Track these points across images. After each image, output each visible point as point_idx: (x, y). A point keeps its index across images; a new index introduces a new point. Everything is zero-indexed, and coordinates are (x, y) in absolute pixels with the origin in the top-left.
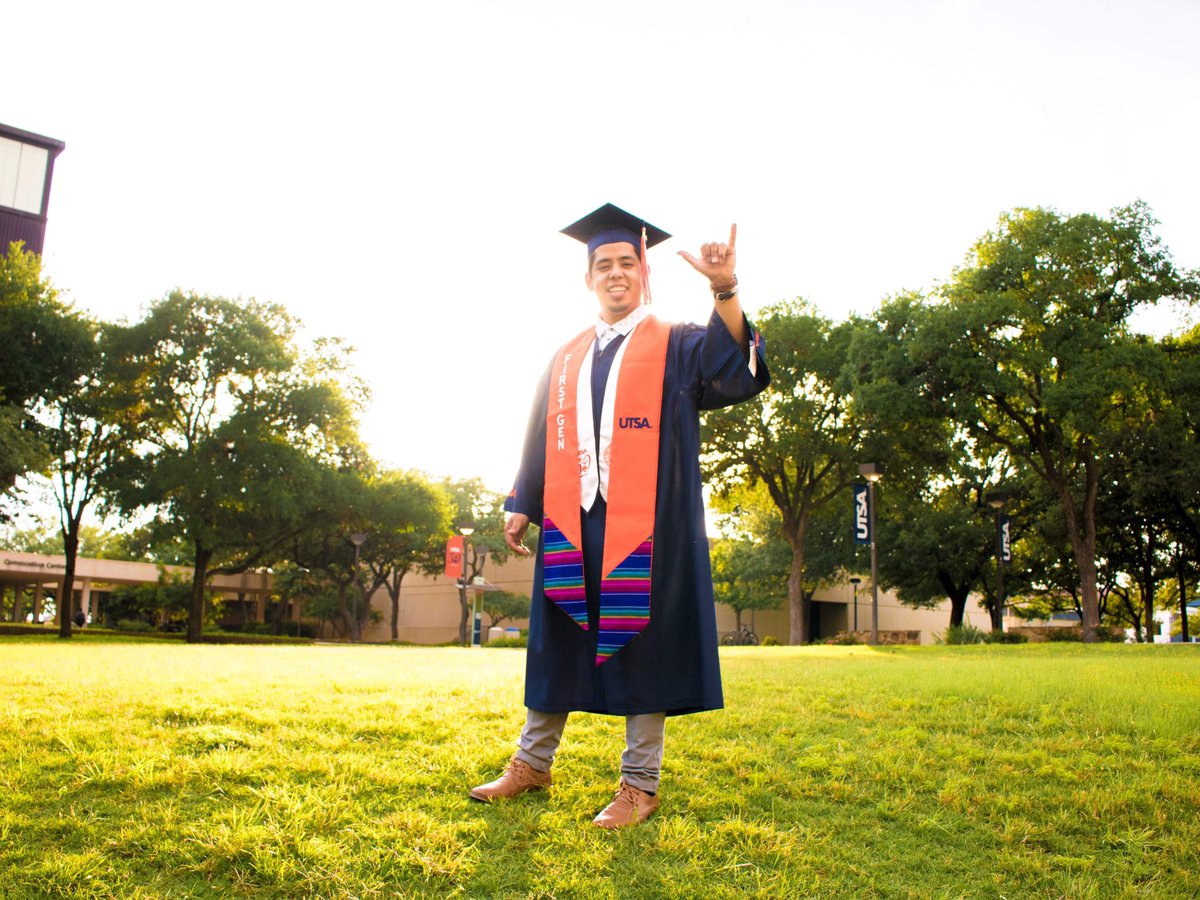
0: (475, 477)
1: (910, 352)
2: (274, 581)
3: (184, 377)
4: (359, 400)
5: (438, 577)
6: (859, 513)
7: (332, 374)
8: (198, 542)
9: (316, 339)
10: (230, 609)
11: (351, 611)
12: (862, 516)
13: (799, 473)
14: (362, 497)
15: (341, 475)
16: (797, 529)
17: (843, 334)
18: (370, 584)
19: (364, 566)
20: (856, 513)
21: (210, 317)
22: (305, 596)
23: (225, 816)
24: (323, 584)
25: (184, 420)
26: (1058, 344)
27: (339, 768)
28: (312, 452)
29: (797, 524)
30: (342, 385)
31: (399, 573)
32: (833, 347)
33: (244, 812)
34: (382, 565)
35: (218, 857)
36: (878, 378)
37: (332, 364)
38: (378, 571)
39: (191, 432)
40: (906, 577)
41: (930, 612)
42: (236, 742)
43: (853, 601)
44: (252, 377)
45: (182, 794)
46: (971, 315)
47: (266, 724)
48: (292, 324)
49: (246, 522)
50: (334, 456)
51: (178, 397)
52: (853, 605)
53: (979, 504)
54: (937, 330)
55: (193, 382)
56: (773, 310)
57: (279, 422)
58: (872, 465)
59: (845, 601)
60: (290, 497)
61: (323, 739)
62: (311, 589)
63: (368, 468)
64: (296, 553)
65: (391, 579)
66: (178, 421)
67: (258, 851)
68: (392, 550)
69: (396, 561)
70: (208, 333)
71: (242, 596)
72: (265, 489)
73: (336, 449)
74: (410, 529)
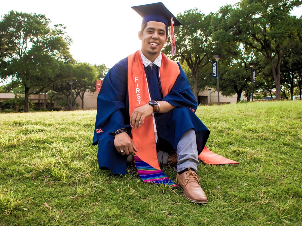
0: (103, 64)
1: (229, 22)
2: (48, 96)
3: (17, 38)
4: (69, 42)
5: (94, 93)
6: (214, 69)
7: (60, 35)
8: (25, 85)
9: (55, 25)
10: (36, 105)
11: (70, 103)
12: (215, 70)
13: (196, 59)
14: (72, 70)
15: (65, 64)
16: (196, 74)
17: (209, 18)
18: (75, 96)
19: (73, 91)
20: (213, 69)
21: (23, 20)
22: (57, 100)
23: (38, 155)
24: (62, 96)
25: (18, 50)
26: (272, 19)
27: (80, 136)
28: (56, 58)
29: (196, 73)
30: (63, 38)
31: (83, 92)
32: (206, 22)
33: (45, 153)
34: (78, 90)
35: (36, 171)
36: (219, 30)
37: (60, 32)
38: (77, 92)
39: (20, 54)
40: (224, 88)
41: (230, 98)
42: (40, 130)
43: (209, 95)
44: (37, 37)
45: (20, 148)
46: (247, 10)
47: (51, 124)
48: (48, 20)
49: (39, 79)
50: (63, 59)
51: (16, 43)
52: (209, 97)
53: (245, 67)
54: (237, 15)
55: (20, 39)
56: (188, 11)
57: (46, 50)
58: (217, 55)
59: (207, 95)
60: (51, 71)
61: (72, 127)
62: (58, 98)
63: (73, 61)
64: (53, 88)
65: (81, 94)
66: (16, 51)
67: (53, 168)
68: (81, 86)
69: (82, 89)
70: (23, 24)
71: (39, 101)
72: (44, 69)
73: (63, 57)
74: (86, 79)
